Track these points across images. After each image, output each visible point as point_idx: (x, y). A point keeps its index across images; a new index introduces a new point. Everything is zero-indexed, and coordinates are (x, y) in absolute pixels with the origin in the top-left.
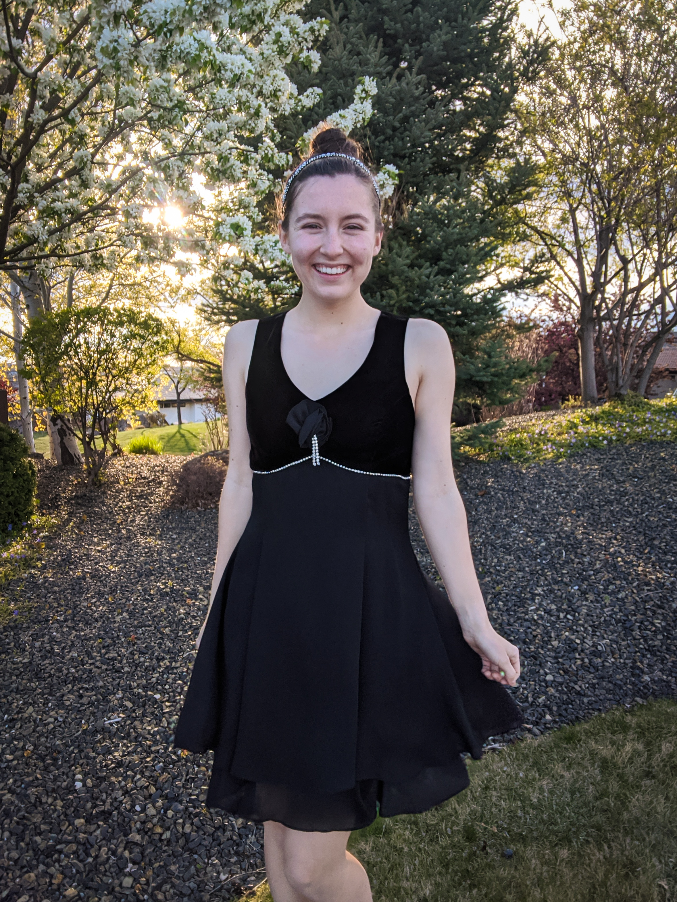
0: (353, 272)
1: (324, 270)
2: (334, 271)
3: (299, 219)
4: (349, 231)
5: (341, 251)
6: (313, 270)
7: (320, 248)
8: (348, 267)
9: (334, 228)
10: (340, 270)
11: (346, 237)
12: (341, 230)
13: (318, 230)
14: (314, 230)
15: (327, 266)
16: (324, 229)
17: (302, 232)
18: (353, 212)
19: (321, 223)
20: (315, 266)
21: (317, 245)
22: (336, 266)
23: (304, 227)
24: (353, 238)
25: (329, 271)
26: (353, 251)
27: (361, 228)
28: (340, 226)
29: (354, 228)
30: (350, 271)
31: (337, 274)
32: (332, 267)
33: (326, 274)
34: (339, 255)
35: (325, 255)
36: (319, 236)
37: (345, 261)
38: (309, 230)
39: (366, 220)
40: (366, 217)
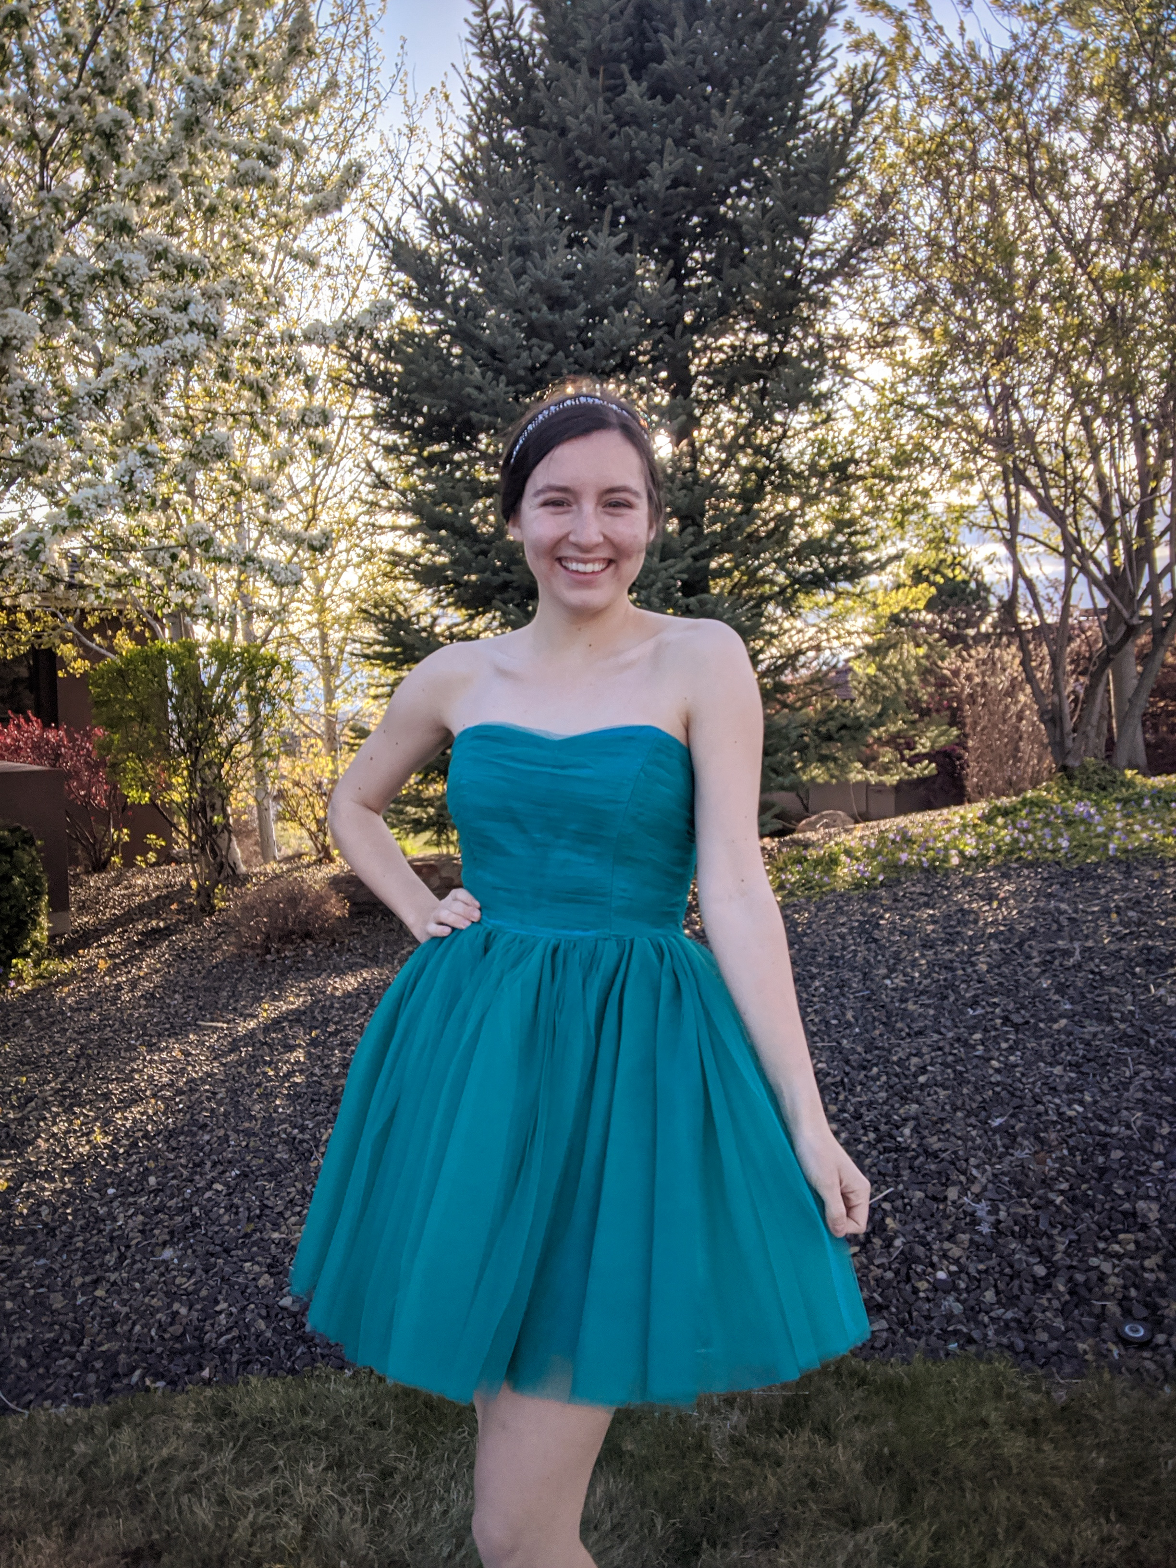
0: (616, 569)
1: (574, 566)
2: (589, 568)
3: (538, 493)
4: (611, 510)
5: (601, 539)
6: (558, 566)
7: (566, 536)
8: (610, 562)
9: (589, 506)
10: (597, 567)
11: (608, 519)
12: (600, 508)
13: (566, 508)
14: (560, 509)
15: (578, 561)
16: (575, 507)
17: (542, 510)
18: (619, 483)
19: (571, 499)
20: (560, 560)
21: (564, 531)
22: (593, 561)
23: (545, 504)
24: (618, 520)
25: (581, 567)
26: (617, 539)
27: (629, 505)
28: (598, 504)
29: (617, 505)
30: (613, 567)
31: (593, 572)
32: (585, 562)
33: (577, 572)
34: (597, 545)
35: (578, 546)
36: (567, 518)
37: (605, 553)
38: (551, 509)
39: (636, 494)
40: (638, 490)
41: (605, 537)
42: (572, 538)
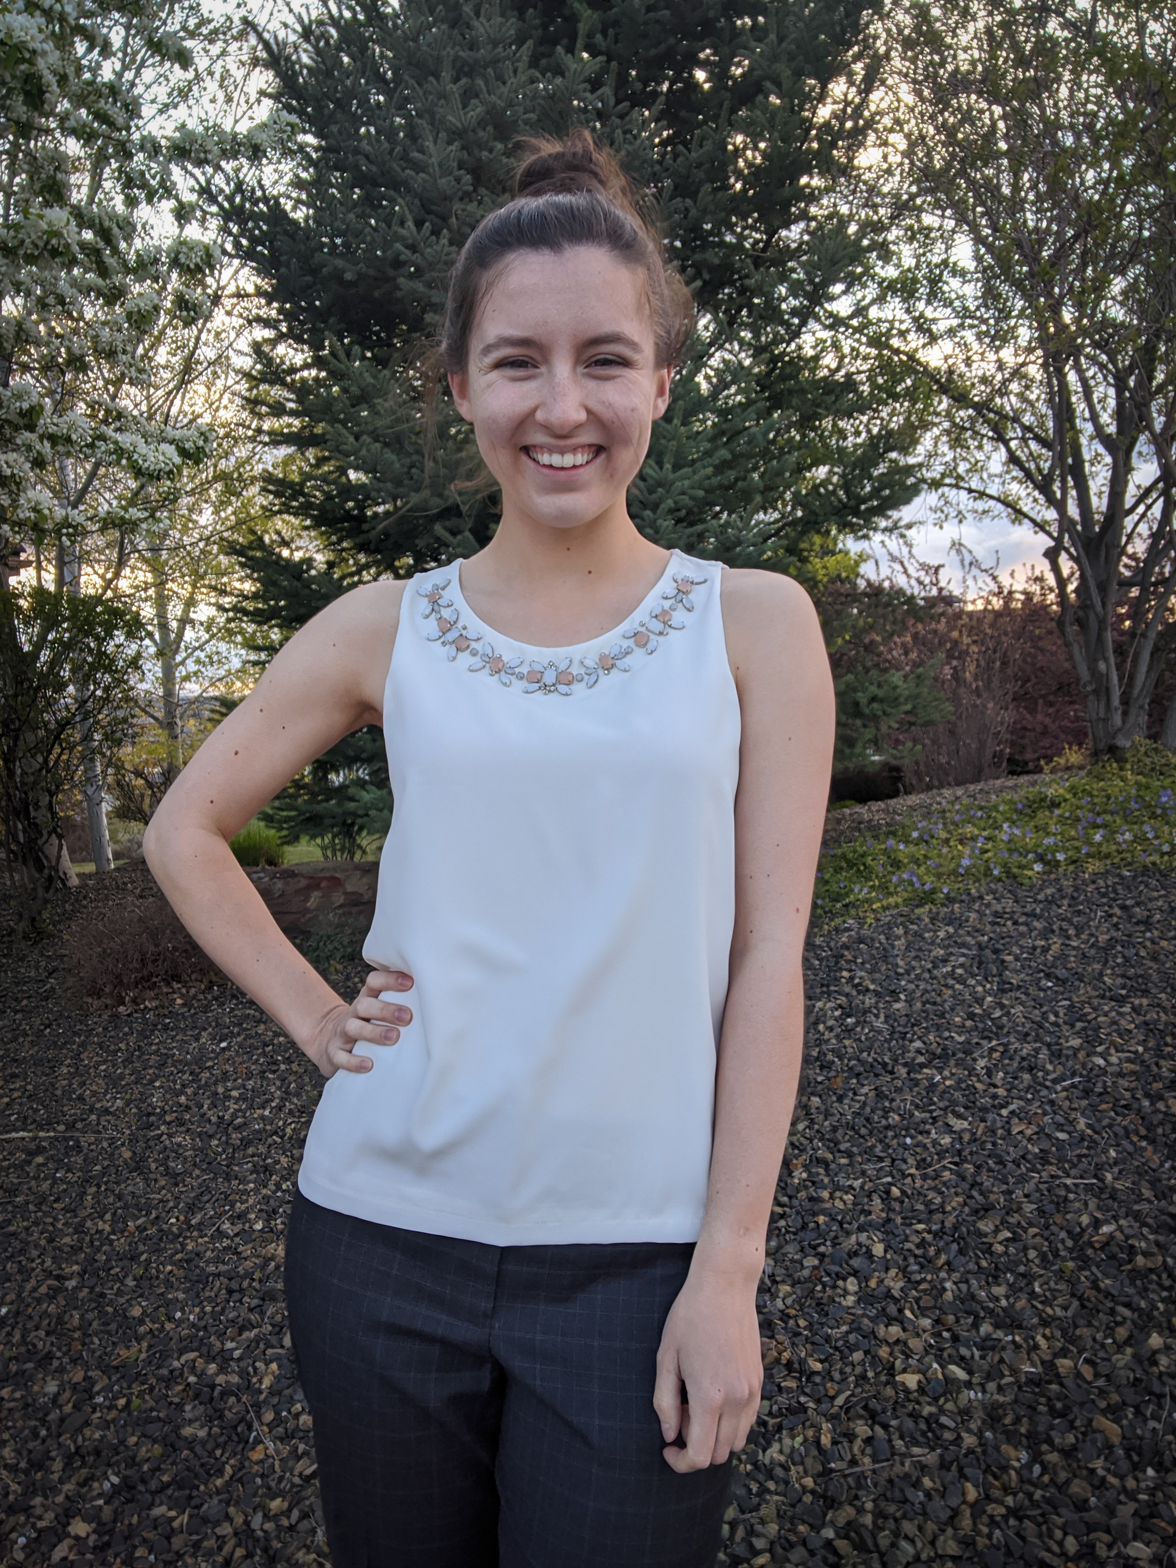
0: (609, 459)
1: (545, 459)
2: (568, 460)
3: (488, 350)
4: (596, 371)
5: (582, 416)
6: (524, 458)
7: (534, 410)
8: (598, 450)
9: (563, 366)
10: (580, 458)
11: (592, 384)
12: (580, 369)
13: (531, 371)
14: (520, 373)
15: (551, 450)
16: (543, 369)
17: (495, 375)
18: (607, 328)
19: (537, 356)
20: (526, 450)
21: (528, 404)
22: (574, 450)
23: (499, 365)
24: (609, 386)
25: (556, 460)
26: (607, 415)
27: (625, 363)
28: (577, 362)
29: (608, 363)
30: (603, 457)
31: (574, 467)
32: (562, 452)
33: (551, 467)
34: (579, 426)
35: (547, 428)
36: (533, 385)
37: (588, 437)
38: (510, 372)
39: (633, 345)
40: (636, 339)
41: (589, 411)
42: (539, 416)
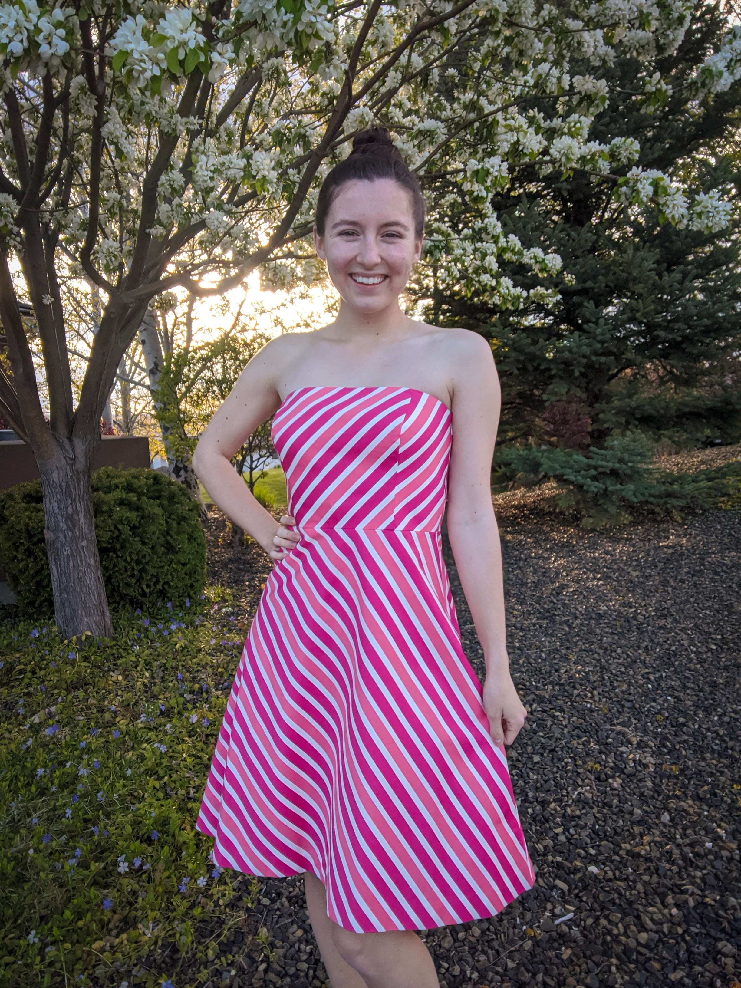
0: (391, 282)
1: (360, 279)
2: (371, 281)
3: (336, 226)
4: (387, 239)
5: (379, 260)
7: (356, 257)
8: (386, 277)
9: (371, 236)
10: (376, 280)
11: (384, 245)
12: (379, 238)
13: (356, 237)
14: (351, 238)
15: (364, 276)
16: (361, 237)
17: (338, 238)
18: (392, 219)
19: (359, 230)
20: (351, 275)
21: (354, 253)
22: (374, 276)
23: (341, 234)
24: (392, 247)
25: (365, 280)
26: (391, 260)
27: (400, 236)
28: (378, 234)
29: (392, 235)
30: (387, 281)
31: (374, 284)
32: (368, 277)
33: (363, 283)
34: (376, 265)
35: (362, 265)
36: (356, 244)
37: (381, 270)
38: (345, 238)
39: (405, 227)
40: (406, 224)
41: (382, 259)
42: (359, 259)
